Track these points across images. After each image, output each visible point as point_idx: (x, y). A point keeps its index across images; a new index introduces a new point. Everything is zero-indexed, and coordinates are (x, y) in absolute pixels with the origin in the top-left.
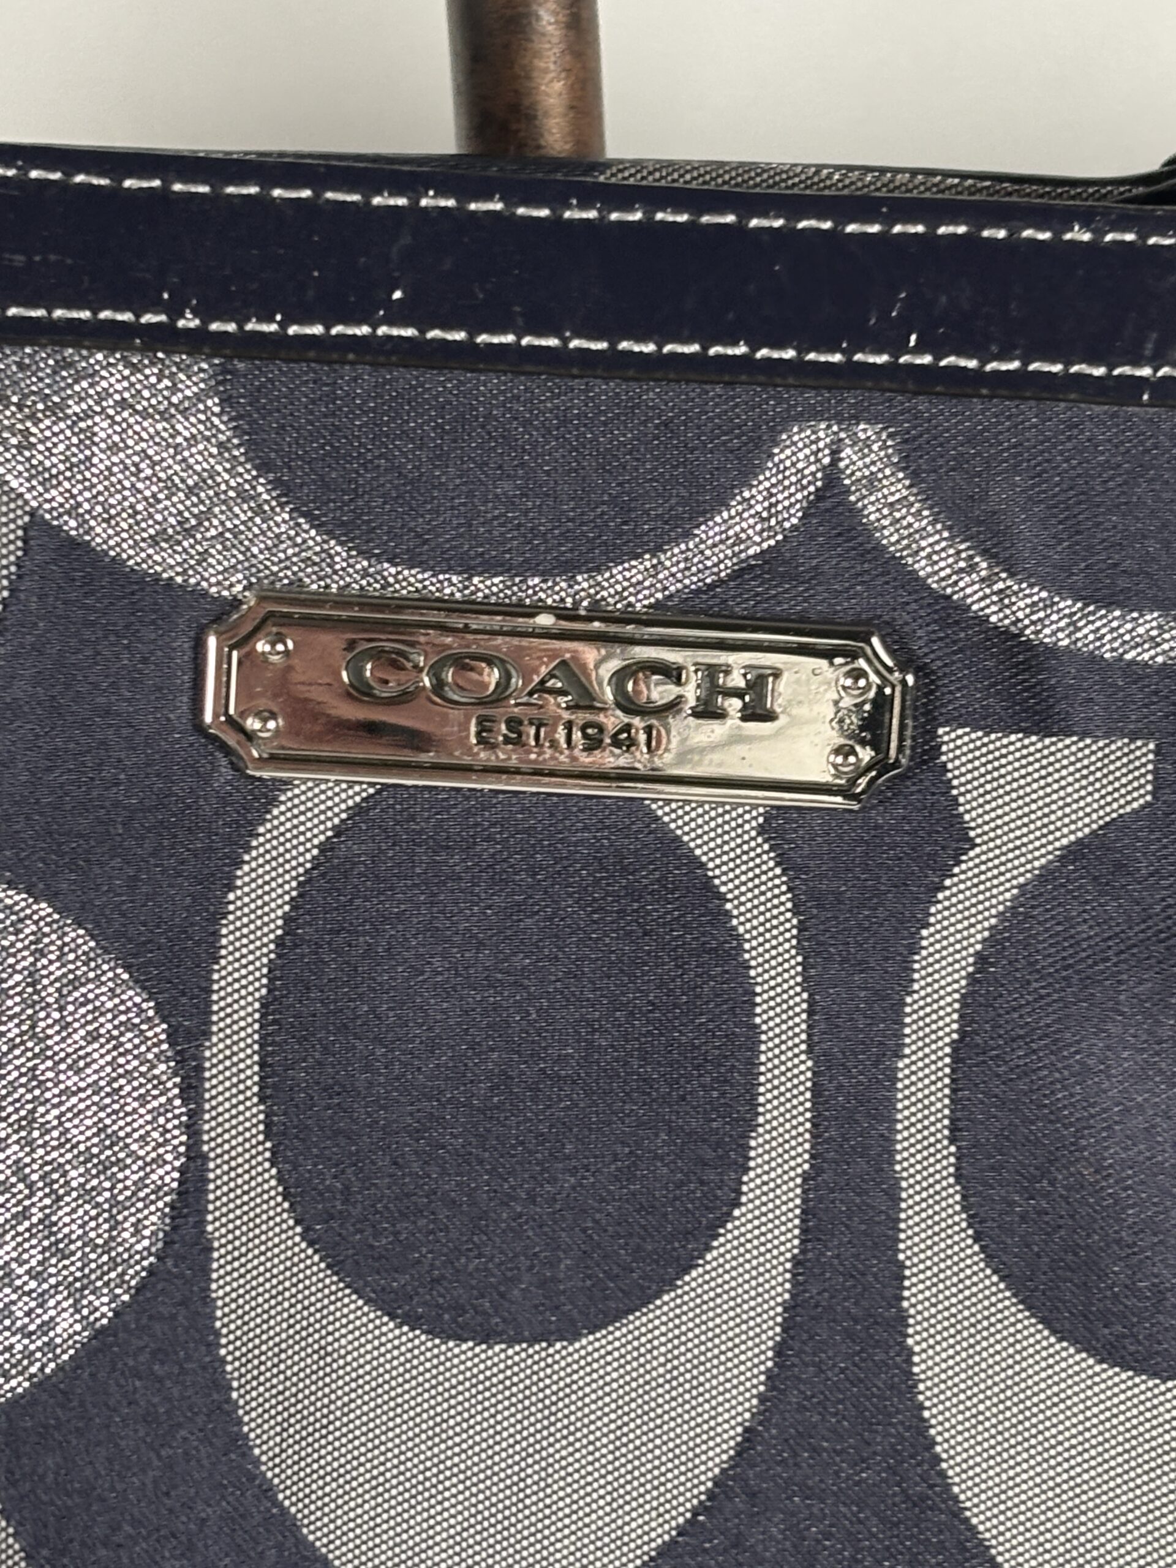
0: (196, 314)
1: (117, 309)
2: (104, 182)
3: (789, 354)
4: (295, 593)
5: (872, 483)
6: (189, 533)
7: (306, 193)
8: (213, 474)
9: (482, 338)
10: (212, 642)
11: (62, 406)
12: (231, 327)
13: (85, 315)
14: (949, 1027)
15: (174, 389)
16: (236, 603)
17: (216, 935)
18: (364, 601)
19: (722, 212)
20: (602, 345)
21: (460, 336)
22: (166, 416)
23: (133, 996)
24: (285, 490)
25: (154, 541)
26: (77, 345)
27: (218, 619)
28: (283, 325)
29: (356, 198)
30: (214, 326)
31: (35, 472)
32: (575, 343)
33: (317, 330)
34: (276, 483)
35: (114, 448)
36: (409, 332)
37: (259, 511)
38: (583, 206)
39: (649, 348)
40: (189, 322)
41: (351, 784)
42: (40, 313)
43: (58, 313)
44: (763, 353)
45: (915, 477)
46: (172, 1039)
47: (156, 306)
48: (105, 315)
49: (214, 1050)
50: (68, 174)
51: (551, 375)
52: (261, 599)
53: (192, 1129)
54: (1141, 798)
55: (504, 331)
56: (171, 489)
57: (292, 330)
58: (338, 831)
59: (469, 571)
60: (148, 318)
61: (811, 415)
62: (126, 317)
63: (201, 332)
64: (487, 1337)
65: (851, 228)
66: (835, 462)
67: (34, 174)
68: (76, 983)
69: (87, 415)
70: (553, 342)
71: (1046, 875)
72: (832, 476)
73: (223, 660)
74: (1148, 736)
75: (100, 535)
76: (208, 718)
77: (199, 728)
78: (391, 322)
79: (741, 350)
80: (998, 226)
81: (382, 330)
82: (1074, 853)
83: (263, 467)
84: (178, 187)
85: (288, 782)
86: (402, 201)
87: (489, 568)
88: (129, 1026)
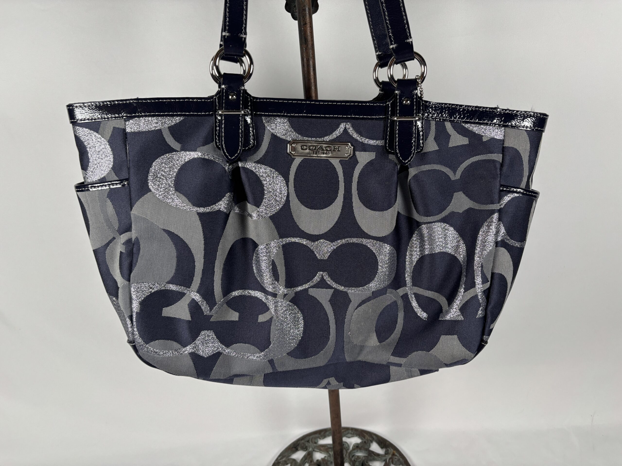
0: (286, 113)
1: (279, 113)
2: (277, 101)
3: (341, 116)
4: (296, 140)
5: (349, 128)
6: (286, 134)
7: (296, 102)
8: (288, 129)
9: (313, 115)
10: (288, 145)
11: (274, 123)
12: (289, 115)
13: (276, 114)
14: (357, 180)
15: (284, 121)
16: (290, 141)
17: (289, 172)
18: (302, 140)
19: (335, 103)
20: (324, 116)
21: (311, 115)
22: (284, 123)
23: (282, 178)
24: (295, 130)
25: (283, 135)
26: (276, 117)
27: (289, 143)
28: (294, 114)
29: (301, 102)
30: (288, 115)
31: (272, 129)
32: (321, 116)
33: (297, 115)
34: (294, 130)
35: (279, 127)
36: (306, 115)
37: (292, 132)
38: (322, 102)
39: (328, 116)
40: (286, 114)
41: (301, 158)
42: (272, 114)
43: (274, 114)
44: (339, 116)
45: (353, 128)
46: (286, 182)
47: (283, 113)
48: (278, 114)
49: (290, 183)
50: (274, 100)
51: (319, 119)
52: (293, 141)
53: (288, 190)
54: (374, 158)
55: (315, 115)
56: (284, 130)
57: (295, 115)
58: (300, 163)
59: (312, 138)
60: (282, 114)
61: (343, 122)
62: (280, 114)
63: (287, 115)
64: (315, 209)
65: (347, 104)
66: (346, 126)
67: (271, 101)
68: (277, 177)
69: (277, 123)
70: (319, 115)
71: (366, 165)
72: (345, 128)
73: (289, 146)
74: (375, 152)
75: (278, 135)
76: (288, 152)
77: (287, 153)
78: (304, 114)
79: (337, 116)
80: (360, 103)
81: (303, 115)
82: (368, 163)
83: (293, 128)
84: (284, 101)
85: (296, 158)
86: (305, 102)
87: (314, 137)
88: (282, 181)
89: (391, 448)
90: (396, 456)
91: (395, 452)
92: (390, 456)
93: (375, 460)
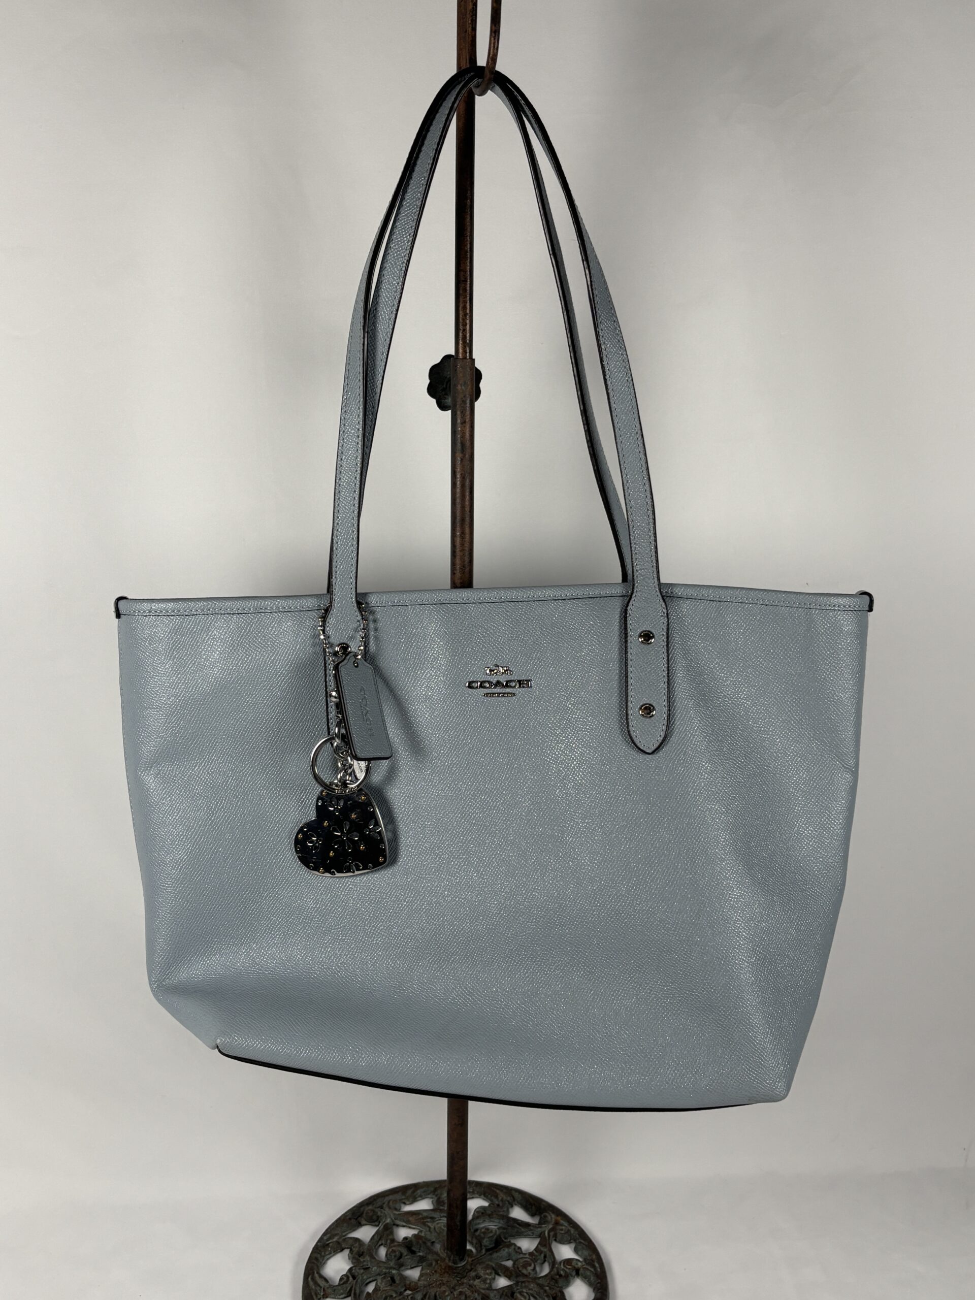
89: (551, 1212)
90: (562, 1225)
91: (559, 1218)
92: (551, 1226)
93: (520, 1235)
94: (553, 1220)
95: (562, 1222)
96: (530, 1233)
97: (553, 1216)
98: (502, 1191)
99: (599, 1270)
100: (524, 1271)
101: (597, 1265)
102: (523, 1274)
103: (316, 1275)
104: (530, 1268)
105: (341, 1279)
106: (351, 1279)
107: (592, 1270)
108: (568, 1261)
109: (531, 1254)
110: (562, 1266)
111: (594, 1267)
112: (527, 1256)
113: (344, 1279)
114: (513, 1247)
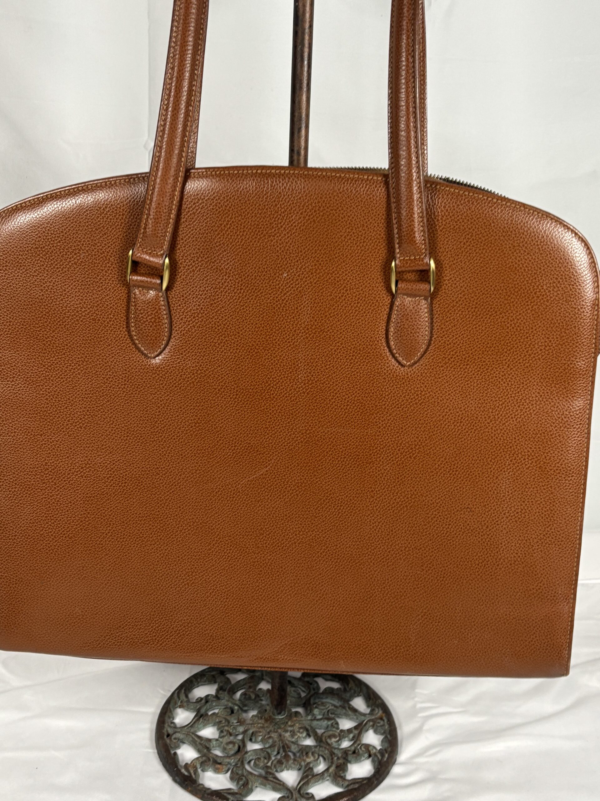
89: (380, 709)
90: (384, 721)
91: (384, 715)
92: (373, 717)
93: (347, 716)
94: (379, 714)
95: (384, 718)
96: (355, 717)
97: (381, 712)
98: (354, 681)
99: (385, 759)
100: (329, 741)
101: (387, 755)
102: (327, 742)
103: (183, 691)
104: (333, 740)
105: (197, 699)
106: (203, 701)
107: (380, 758)
108: (367, 746)
109: (342, 731)
110: (359, 747)
111: (383, 756)
112: (338, 731)
113: (200, 700)
114: (333, 721)
